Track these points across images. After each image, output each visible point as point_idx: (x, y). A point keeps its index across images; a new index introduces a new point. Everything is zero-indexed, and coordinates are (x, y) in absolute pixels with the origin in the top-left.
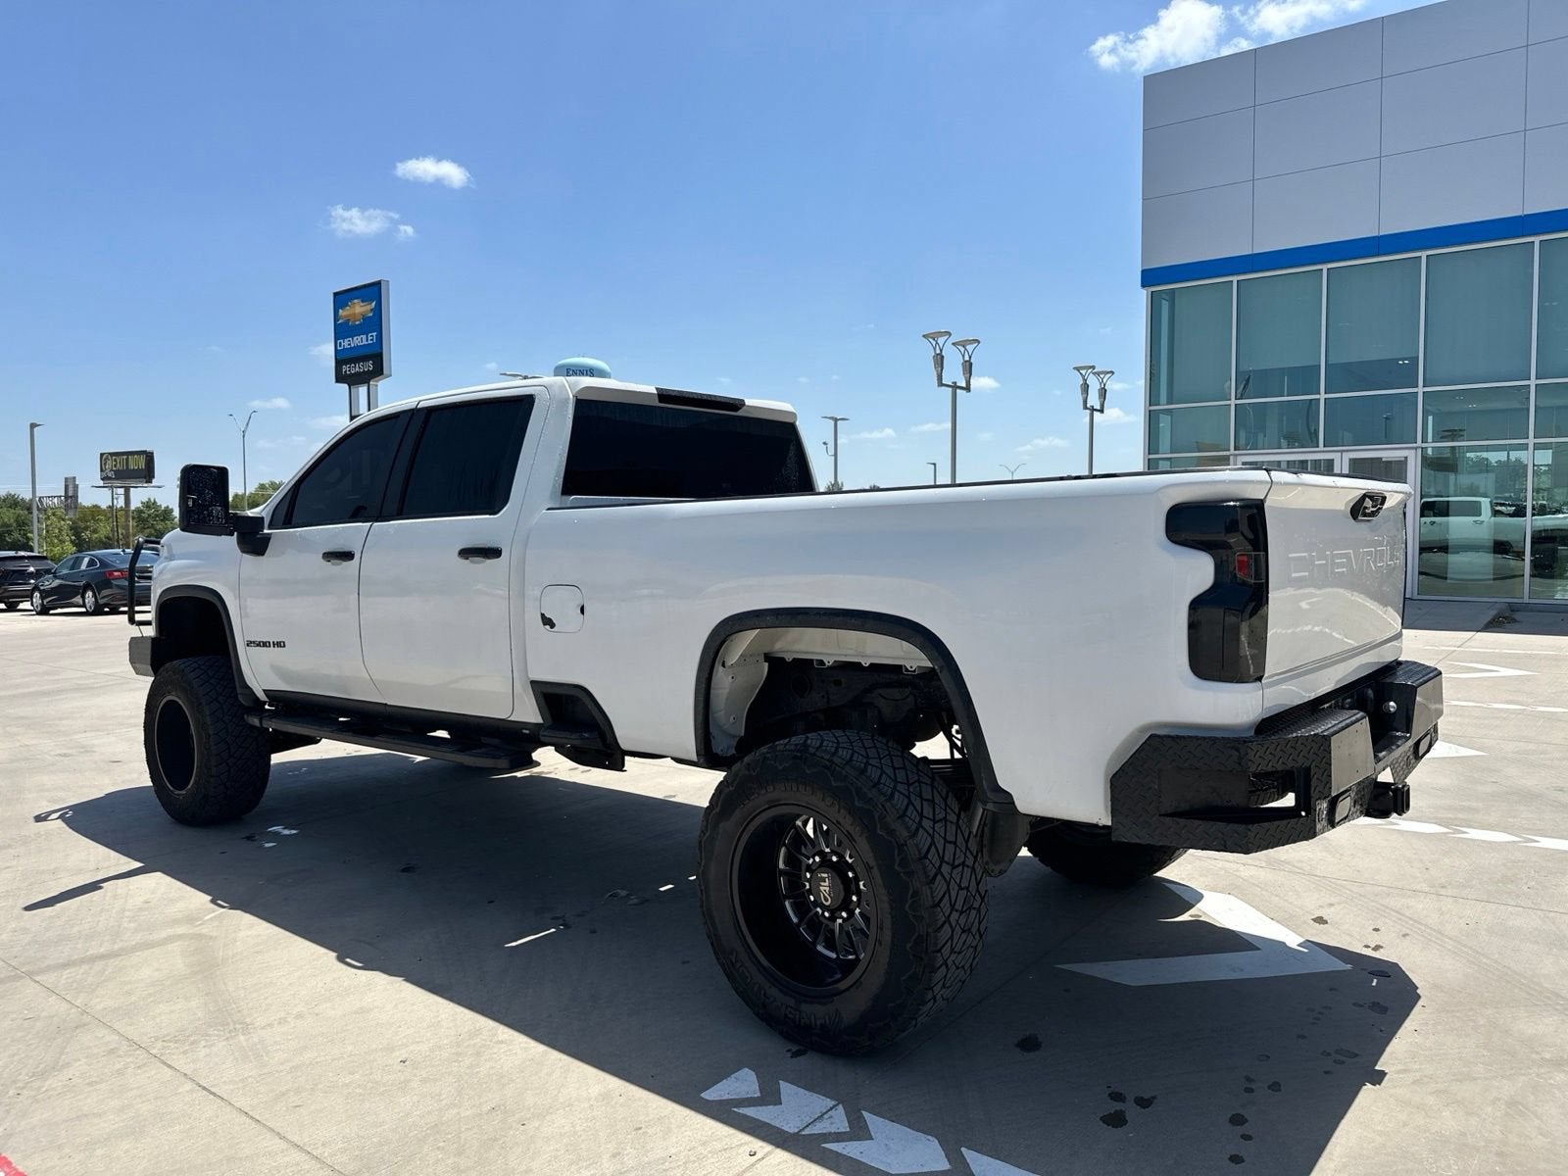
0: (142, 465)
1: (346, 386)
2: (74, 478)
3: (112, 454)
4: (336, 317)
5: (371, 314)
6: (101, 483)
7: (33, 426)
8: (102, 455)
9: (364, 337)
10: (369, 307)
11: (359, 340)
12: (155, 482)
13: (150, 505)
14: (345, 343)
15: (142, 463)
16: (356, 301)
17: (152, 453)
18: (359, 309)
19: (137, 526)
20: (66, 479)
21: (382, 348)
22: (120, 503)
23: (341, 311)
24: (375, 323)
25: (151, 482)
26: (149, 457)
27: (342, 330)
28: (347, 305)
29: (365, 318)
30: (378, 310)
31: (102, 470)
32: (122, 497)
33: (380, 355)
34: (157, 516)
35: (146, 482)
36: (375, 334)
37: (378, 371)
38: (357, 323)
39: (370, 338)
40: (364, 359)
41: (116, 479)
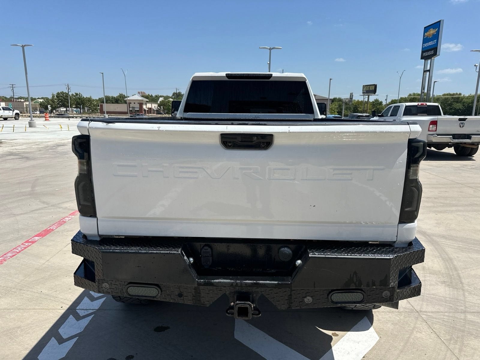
0: (373, 89)
1: (424, 60)
2: (352, 93)
3: (366, 86)
4: (424, 36)
5: (436, 33)
6: (362, 94)
7: (331, 79)
8: (363, 86)
9: (432, 42)
10: (435, 31)
11: (430, 43)
12: (376, 94)
13: (376, 100)
14: (426, 45)
15: (373, 88)
16: (431, 29)
17: (376, 85)
18: (432, 32)
19: (372, 107)
20: (351, 93)
21: (437, 46)
22: (366, 100)
23: (426, 33)
24: (436, 37)
25: (375, 94)
26: (375, 86)
27: (425, 40)
28: (428, 31)
29: (433, 35)
30: (438, 32)
31: (363, 91)
32: (367, 98)
33: (437, 48)
34: (378, 104)
35: (374, 94)
36: (436, 40)
37: (435, 54)
38: (430, 37)
39: (434, 42)
40: (431, 50)
41: (366, 93)
